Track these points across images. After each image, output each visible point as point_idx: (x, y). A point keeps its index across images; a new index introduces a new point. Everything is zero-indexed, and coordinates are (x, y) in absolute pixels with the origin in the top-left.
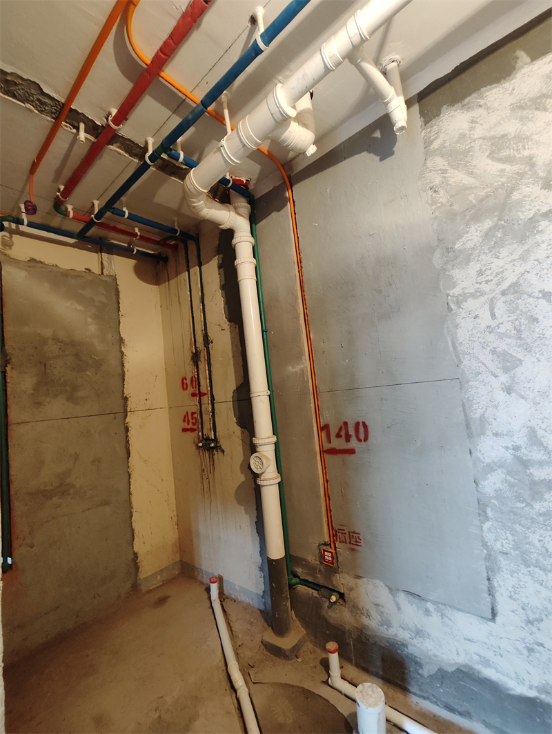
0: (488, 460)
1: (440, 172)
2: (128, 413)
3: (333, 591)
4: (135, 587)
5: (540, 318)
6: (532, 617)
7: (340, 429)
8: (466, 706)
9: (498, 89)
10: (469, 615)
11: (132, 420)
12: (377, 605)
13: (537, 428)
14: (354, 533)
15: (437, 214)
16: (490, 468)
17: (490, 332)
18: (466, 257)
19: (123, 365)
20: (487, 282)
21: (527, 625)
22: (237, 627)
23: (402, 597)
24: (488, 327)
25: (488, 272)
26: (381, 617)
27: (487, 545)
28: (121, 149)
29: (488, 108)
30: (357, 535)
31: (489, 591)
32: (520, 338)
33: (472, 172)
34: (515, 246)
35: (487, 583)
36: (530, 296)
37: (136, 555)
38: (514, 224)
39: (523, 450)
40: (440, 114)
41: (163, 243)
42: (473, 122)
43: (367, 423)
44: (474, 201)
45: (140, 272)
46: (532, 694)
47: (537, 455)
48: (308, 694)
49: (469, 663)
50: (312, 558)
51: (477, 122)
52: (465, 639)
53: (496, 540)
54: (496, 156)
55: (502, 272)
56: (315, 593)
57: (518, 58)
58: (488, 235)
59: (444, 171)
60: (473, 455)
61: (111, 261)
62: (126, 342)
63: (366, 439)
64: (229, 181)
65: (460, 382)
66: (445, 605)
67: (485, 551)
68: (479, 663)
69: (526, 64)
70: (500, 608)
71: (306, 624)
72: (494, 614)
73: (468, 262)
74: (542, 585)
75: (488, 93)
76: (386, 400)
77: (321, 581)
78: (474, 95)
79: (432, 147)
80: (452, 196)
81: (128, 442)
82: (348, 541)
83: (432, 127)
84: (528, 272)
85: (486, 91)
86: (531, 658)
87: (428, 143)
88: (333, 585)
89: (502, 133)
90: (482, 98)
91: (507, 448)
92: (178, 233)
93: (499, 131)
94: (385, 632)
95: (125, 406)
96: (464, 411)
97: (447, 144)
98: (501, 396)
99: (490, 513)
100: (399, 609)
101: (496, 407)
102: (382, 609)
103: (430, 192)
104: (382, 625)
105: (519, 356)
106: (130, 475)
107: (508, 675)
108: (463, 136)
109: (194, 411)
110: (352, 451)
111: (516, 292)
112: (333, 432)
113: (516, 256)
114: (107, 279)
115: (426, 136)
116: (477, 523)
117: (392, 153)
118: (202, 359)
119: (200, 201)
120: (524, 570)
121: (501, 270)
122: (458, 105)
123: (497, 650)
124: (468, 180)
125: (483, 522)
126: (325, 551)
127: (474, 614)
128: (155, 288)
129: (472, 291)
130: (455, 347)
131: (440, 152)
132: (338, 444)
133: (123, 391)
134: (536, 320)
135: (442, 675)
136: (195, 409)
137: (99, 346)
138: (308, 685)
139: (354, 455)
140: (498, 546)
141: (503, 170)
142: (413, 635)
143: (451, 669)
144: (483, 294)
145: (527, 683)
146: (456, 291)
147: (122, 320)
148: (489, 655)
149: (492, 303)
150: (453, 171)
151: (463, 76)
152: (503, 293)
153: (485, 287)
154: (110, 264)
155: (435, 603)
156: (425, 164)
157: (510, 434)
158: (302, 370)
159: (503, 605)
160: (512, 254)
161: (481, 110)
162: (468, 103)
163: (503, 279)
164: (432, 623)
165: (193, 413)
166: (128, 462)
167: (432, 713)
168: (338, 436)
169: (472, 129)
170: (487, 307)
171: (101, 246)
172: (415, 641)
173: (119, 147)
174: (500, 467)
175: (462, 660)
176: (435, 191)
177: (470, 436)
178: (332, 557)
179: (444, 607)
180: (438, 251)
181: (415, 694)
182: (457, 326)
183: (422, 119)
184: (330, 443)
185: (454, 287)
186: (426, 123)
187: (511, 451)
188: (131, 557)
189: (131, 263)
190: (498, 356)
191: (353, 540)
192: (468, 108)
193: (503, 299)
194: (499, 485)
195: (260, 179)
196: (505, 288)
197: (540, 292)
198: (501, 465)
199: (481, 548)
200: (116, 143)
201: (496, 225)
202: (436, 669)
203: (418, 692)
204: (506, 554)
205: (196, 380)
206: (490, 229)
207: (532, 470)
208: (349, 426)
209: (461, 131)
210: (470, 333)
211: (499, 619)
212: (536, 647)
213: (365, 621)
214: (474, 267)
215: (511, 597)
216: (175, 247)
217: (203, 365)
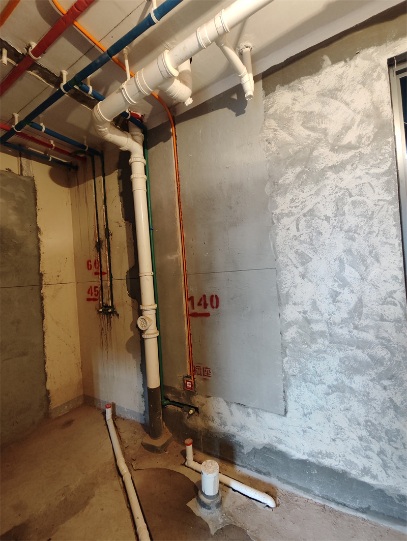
0: (289, 320)
1: (273, 130)
2: (43, 286)
3: (191, 407)
4: (47, 415)
5: (323, 233)
6: (306, 412)
7: (201, 300)
8: (268, 469)
9: (311, 79)
10: (272, 414)
11: (45, 291)
12: (219, 413)
13: (317, 300)
14: (207, 368)
15: (269, 158)
16: (290, 325)
17: (295, 240)
18: (285, 190)
19: (39, 249)
20: (296, 207)
21: (303, 417)
22: (124, 436)
23: (234, 407)
24: (295, 236)
25: (297, 201)
26: (221, 421)
27: (284, 371)
28: (39, 76)
29: (304, 92)
30: (208, 370)
31: (284, 398)
32: (312, 244)
33: (292, 133)
34: (313, 185)
35: (283, 394)
36: (319, 218)
37: (48, 392)
38: (313, 171)
39: (309, 314)
40: (275, 90)
41: (74, 155)
42: (294, 100)
43: (218, 296)
44: (292, 153)
45: (54, 176)
46: (305, 457)
47: (316, 316)
48: (171, 473)
49: (270, 443)
50: (178, 386)
51: (296, 100)
52: (269, 429)
53: (290, 368)
54: (306, 125)
55: (305, 201)
56: (180, 410)
57: (324, 60)
58: (298, 176)
59: (275, 130)
60: (281, 317)
61: (29, 165)
62: (41, 230)
63: (217, 307)
64: (128, 114)
65: (276, 270)
66: (258, 409)
67: (283, 375)
68: (276, 442)
69: (329, 66)
70: (289, 408)
71: (172, 429)
72: (286, 412)
73: (285, 193)
74: (312, 393)
75: (305, 81)
76: (231, 281)
77: (184, 401)
78: (296, 81)
79: (269, 112)
80: (279, 148)
81: (42, 308)
82: (202, 374)
83: (270, 98)
84: (319, 203)
85: (304, 80)
86: (305, 436)
87: (266, 109)
88: (192, 403)
89: (311, 110)
90: (301, 84)
91: (300, 312)
92: (86, 150)
93: (309, 109)
94: (223, 429)
95: (41, 280)
96: (277, 289)
97: (278, 112)
98: (298, 280)
99: (288, 352)
100: (232, 414)
101: (295, 287)
102: (222, 416)
103: (266, 143)
104: (221, 425)
105: (311, 255)
106: (44, 333)
107: (292, 448)
108: (287, 108)
109: (96, 285)
110: (208, 315)
111: (311, 215)
112: (196, 301)
113: (313, 192)
114: (25, 179)
115: (265, 104)
116: (280, 358)
117: (244, 112)
118: (104, 247)
119: (105, 127)
120: (304, 384)
121: (304, 200)
122: (286, 86)
123: (287, 433)
124: (289, 139)
125: (284, 358)
126: (187, 381)
127: (275, 413)
128: (66, 190)
129: (286, 211)
130: (274, 248)
131: (274, 116)
132: (198, 309)
133: (39, 269)
134: (321, 233)
135: (255, 452)
136: (97, 284)
137: (18, 232)
138: (172, 467)
139: (209, 317)
140: (291, 372)
141: (309, 135)
142: (239, 429)
143: (260, 448)
144: (293, 214)
145: (302, 452)
146: (278, 211)
147: (38, 213)
148: (281, 436)
149: (298, 220)
150: (280, 131)
151: (291, 66)
152: (304, 215)
153: (294, 210)
154: (28, 167)
155: (253, 408)
156: (264, 123)
157: (302, 303)
158: (177, 259)
159: (291, 406)
160: (311, 191)
161: (300, 92)
162: (293, 86)
163: (305, 206)
164: (251, 421)
165: (96, 287)
166: (43, 323)
167: (248, 475)
168: (199, 304)
169: (293, 104)
170: (295, 223)
171: (20, 151)
172: (240, 433)
173: (37, 74)
174: (295, 324)
175: (266, 441)
176: (269, 143)
177: (280, 305)
178: (192, 385)
179: (258, 411)
180: (269, 183)
181: (238, 465)
182: (276, 234)
183: (264, 92)
184: (194, 309)
185: (277, 209)
186: (266, 95)
187: (302, 314)
188: (44, 393)
189: (46, 168)
190: (299, 255)
191: (205, 373)
192: (292, 89)
193: (304, 219)
194: (294, 335)
195: (152, 115)
196: (306, 212)
197: (324, 216)
198: (295, 322)
199: (281, 373)
200: (36, 70)
201: (303, 171)
202: (252, 449)
203: (240, 464)
204: (295, 376)
205: (99, 263)
206: (300, 173)
207: (312, 326)
208: (207, 297)
209: (287, 105)
210: (284, 239)
211: (288, 415)
212: (307, 429)
213: (211, 424)
214: (289, 197)
215: (295, 401)
216: (84, 159)
217: (104, 252)
